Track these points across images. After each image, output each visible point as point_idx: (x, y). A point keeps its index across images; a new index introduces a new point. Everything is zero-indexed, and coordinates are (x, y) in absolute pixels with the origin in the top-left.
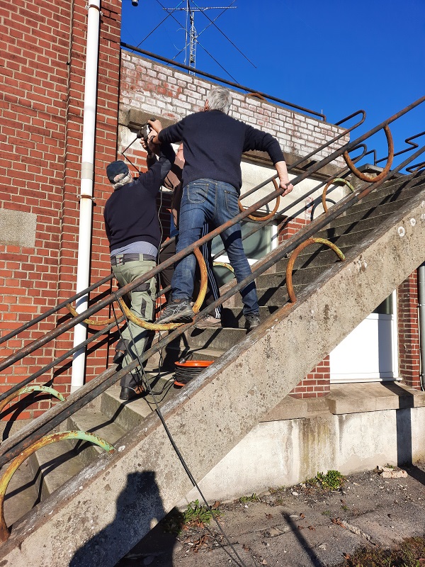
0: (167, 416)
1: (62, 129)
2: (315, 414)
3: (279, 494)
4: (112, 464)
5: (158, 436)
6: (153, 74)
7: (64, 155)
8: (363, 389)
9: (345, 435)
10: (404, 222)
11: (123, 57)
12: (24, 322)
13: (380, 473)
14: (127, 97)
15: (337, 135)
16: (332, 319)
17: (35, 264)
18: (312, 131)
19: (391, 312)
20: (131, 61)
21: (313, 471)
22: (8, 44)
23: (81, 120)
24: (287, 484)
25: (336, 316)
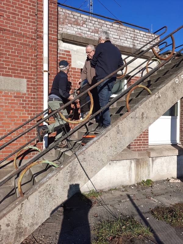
0: (79, 155)
1: (35, 43)
2: (142, 157)
3: (126, 188)
4: (59, 172)
5: (75, 162)
6: (72, 16)
7: (36, 54)
8: (163, 147)
9: (154, 165)
10: (178, 77)
11: (59, 10)
12: (24, 122)
13: (168, 181)
14: (61, 28)
15: (154, 38)
16: (145, 118)
17: (27, 99)
18: (143, 37)
19: (177, 115)
20: (62, 11)
21: (140, 179)
22: (11, 8)
23: (42, 39)
24: (130, 184)
25: (147, 117)
